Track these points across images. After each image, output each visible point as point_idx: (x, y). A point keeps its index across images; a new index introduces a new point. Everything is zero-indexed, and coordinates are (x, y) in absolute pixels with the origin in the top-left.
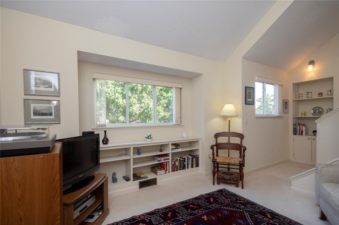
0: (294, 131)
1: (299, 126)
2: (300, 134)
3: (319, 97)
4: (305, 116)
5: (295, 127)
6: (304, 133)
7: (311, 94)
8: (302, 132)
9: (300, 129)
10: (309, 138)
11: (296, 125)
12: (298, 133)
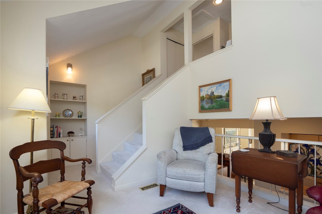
0: (51, 134)
1: (56, 128)
2: (58, 136)
3: (73, 100)
4: (59, 117)
5: (52, 129)
6: (61, 135)
7: (67, 96)
8: (60, 134)
9: (57, 132)
10: (67, 139)
11: (53, 127)
12: (56, 136)
